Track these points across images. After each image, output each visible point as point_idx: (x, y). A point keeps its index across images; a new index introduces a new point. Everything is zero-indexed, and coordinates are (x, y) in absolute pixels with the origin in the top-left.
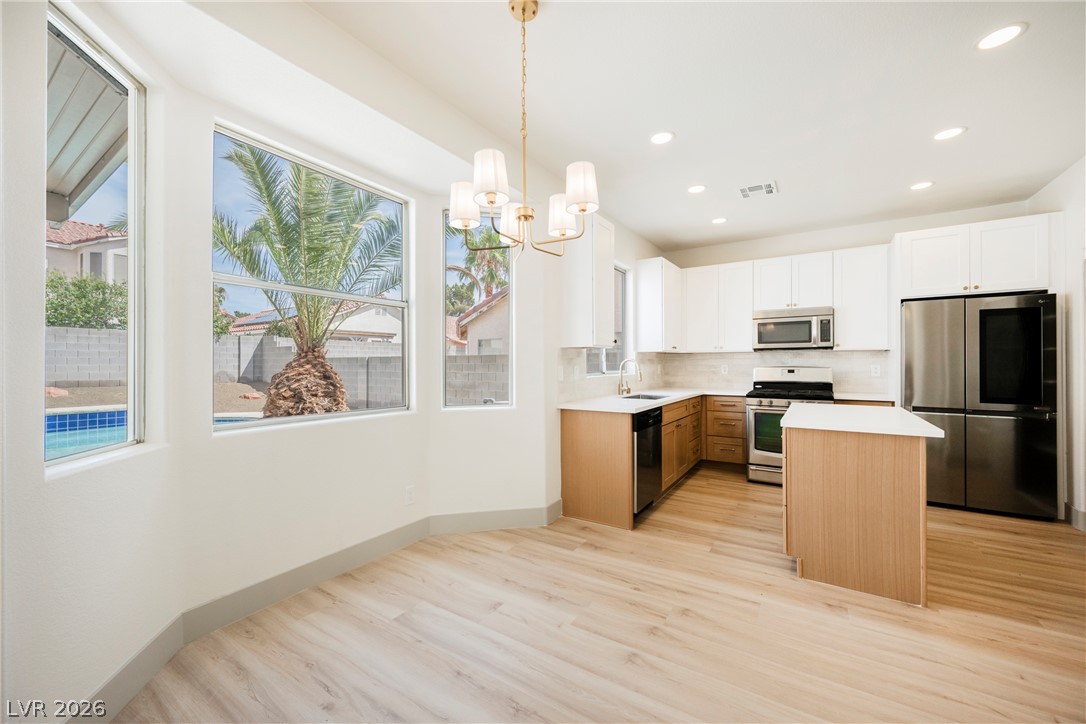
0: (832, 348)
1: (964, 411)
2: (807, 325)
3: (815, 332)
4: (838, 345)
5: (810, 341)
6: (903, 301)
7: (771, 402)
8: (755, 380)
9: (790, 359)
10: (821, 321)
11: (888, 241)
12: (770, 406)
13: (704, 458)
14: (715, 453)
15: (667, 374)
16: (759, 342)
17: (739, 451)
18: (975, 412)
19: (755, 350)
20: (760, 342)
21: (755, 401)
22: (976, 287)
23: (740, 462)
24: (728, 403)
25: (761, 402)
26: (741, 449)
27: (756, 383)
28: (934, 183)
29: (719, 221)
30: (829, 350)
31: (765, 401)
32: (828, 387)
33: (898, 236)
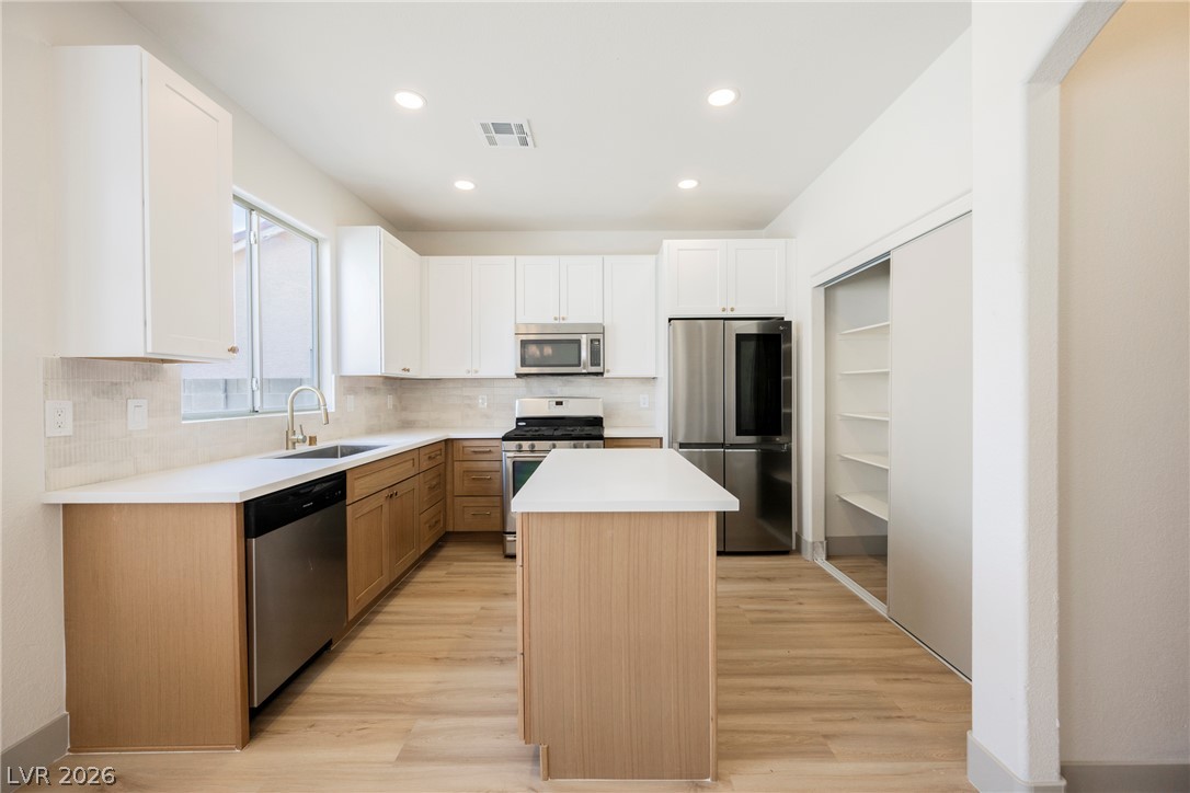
0: (602, 374)
1: (723, 445)
2: (576, 345)
3: (585, 354)
4: (608, 371)
5: (579, 365)
6: (670, 320)
7: (533, 446)
8: (517, 416)
9: (559, 387)
10: (592, 341)
11: (655, 250)
12: (532, 451)
13: (451, 529)
14: (463, 522)
15: (404, 409)
16: (522, 366)
17: (497, 514)
18: (733, 446)
19: (519, 375)
20: (523, 364)
21: (513, 445)
22: (732, 310)
23: (498, 528)
24: (482, 449)
25: (520, 446)
26: (499, 510)
27: (519, 420)
28: (699, 182)
29: (464, 185)
30: (600, 377)
31: (526, 445)
32: (597, 422)
33: (666, 243)
